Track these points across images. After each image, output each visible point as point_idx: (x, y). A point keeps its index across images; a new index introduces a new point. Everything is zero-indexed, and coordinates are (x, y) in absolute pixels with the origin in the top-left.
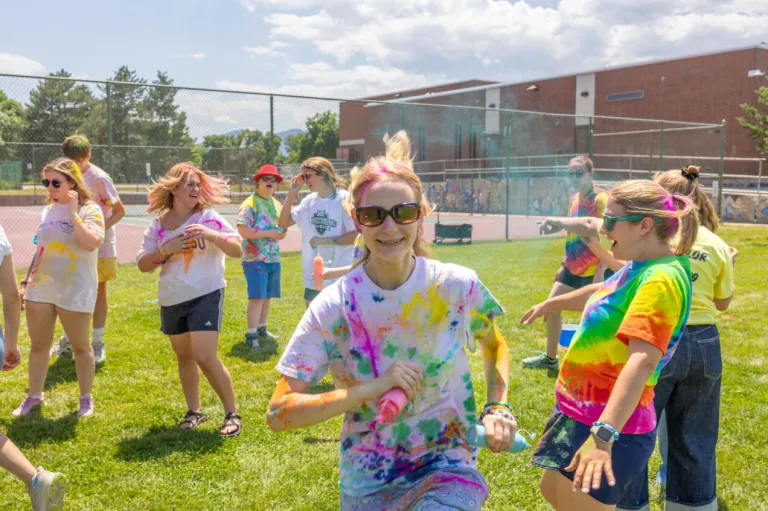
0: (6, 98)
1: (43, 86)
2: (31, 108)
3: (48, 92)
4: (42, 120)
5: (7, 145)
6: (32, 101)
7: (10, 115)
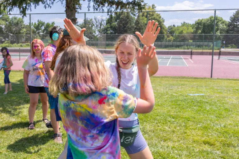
0: (223, 20)
1: (235, 15)
2: (230, 22)
3: (236, 16)
4: (233, 26)
5: (221, 35)
6: (230, 20)
7: (223, 25)
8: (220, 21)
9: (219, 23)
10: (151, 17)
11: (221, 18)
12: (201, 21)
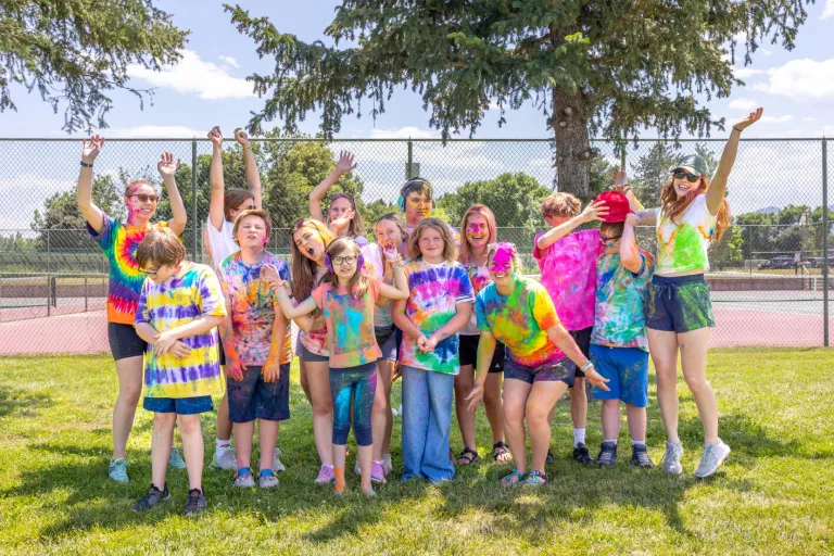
8: (532, 188)
9: (530, 195)
10: (317, 172)
11: (533, 180)
12: (476, 189)
